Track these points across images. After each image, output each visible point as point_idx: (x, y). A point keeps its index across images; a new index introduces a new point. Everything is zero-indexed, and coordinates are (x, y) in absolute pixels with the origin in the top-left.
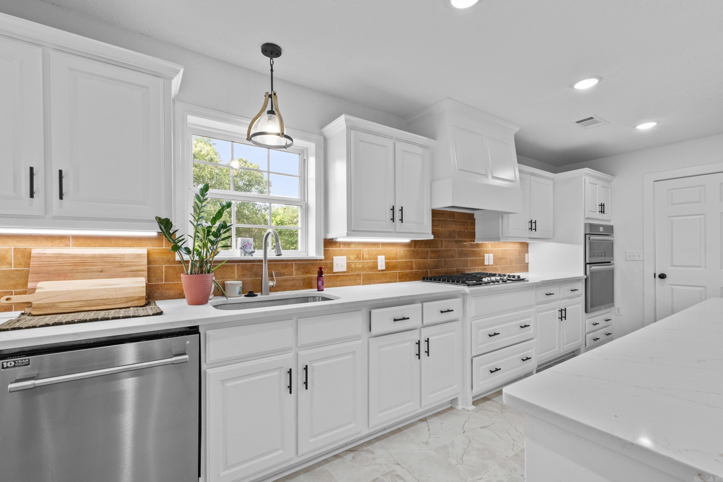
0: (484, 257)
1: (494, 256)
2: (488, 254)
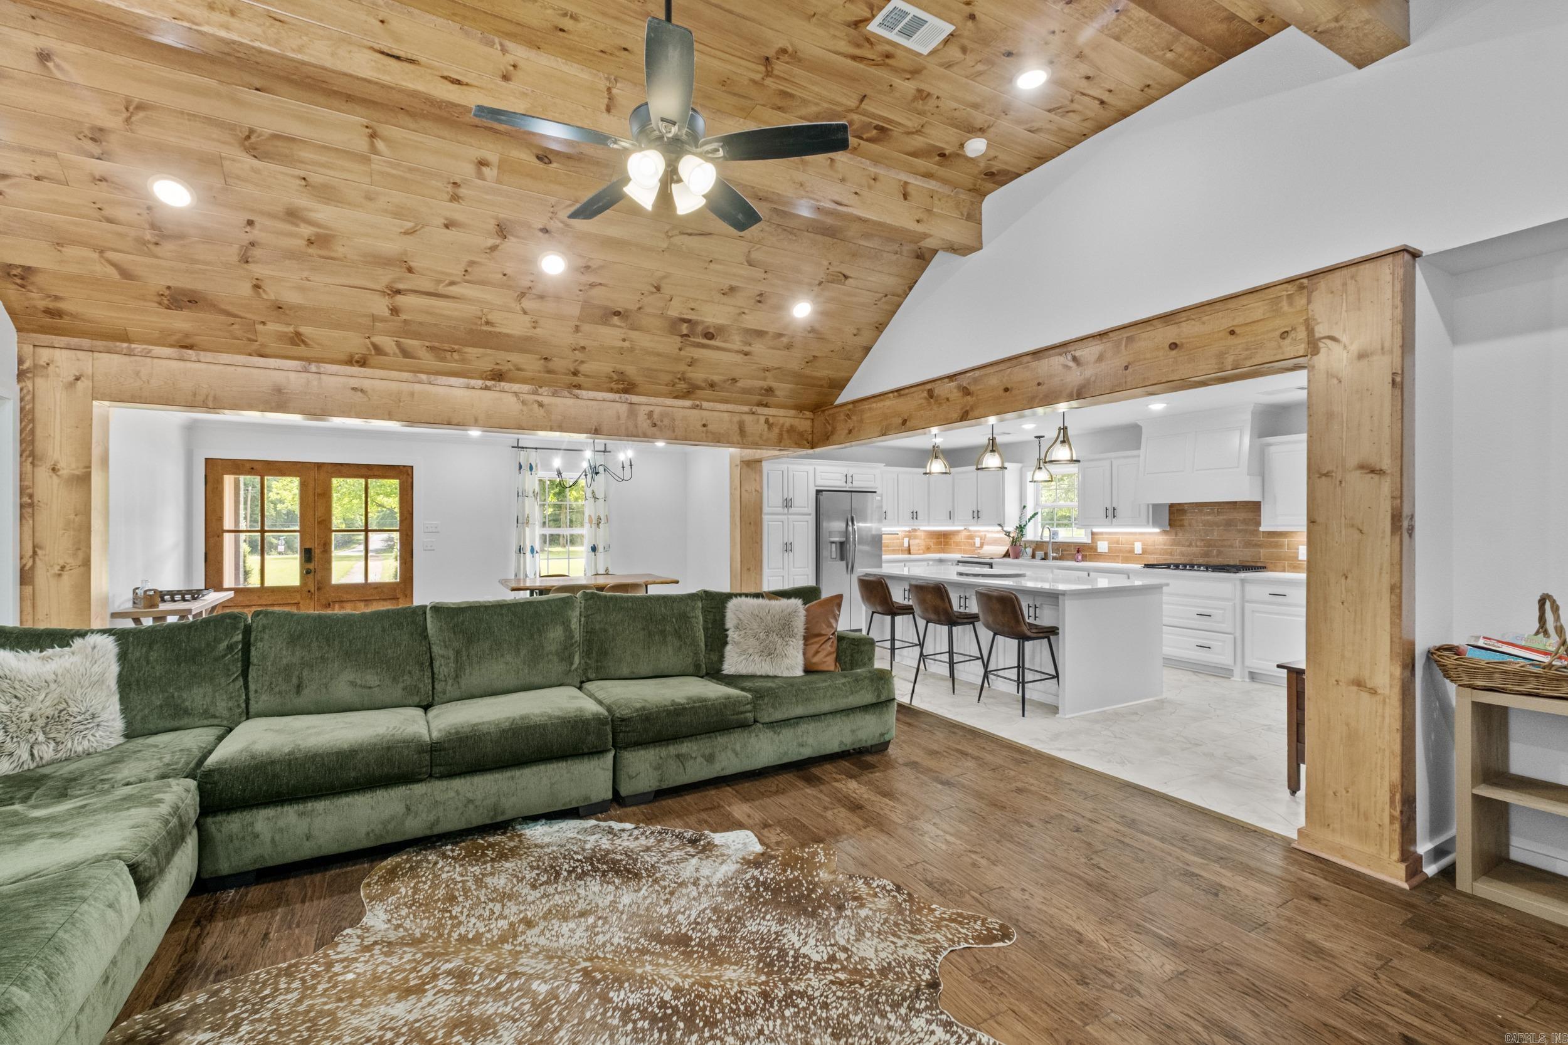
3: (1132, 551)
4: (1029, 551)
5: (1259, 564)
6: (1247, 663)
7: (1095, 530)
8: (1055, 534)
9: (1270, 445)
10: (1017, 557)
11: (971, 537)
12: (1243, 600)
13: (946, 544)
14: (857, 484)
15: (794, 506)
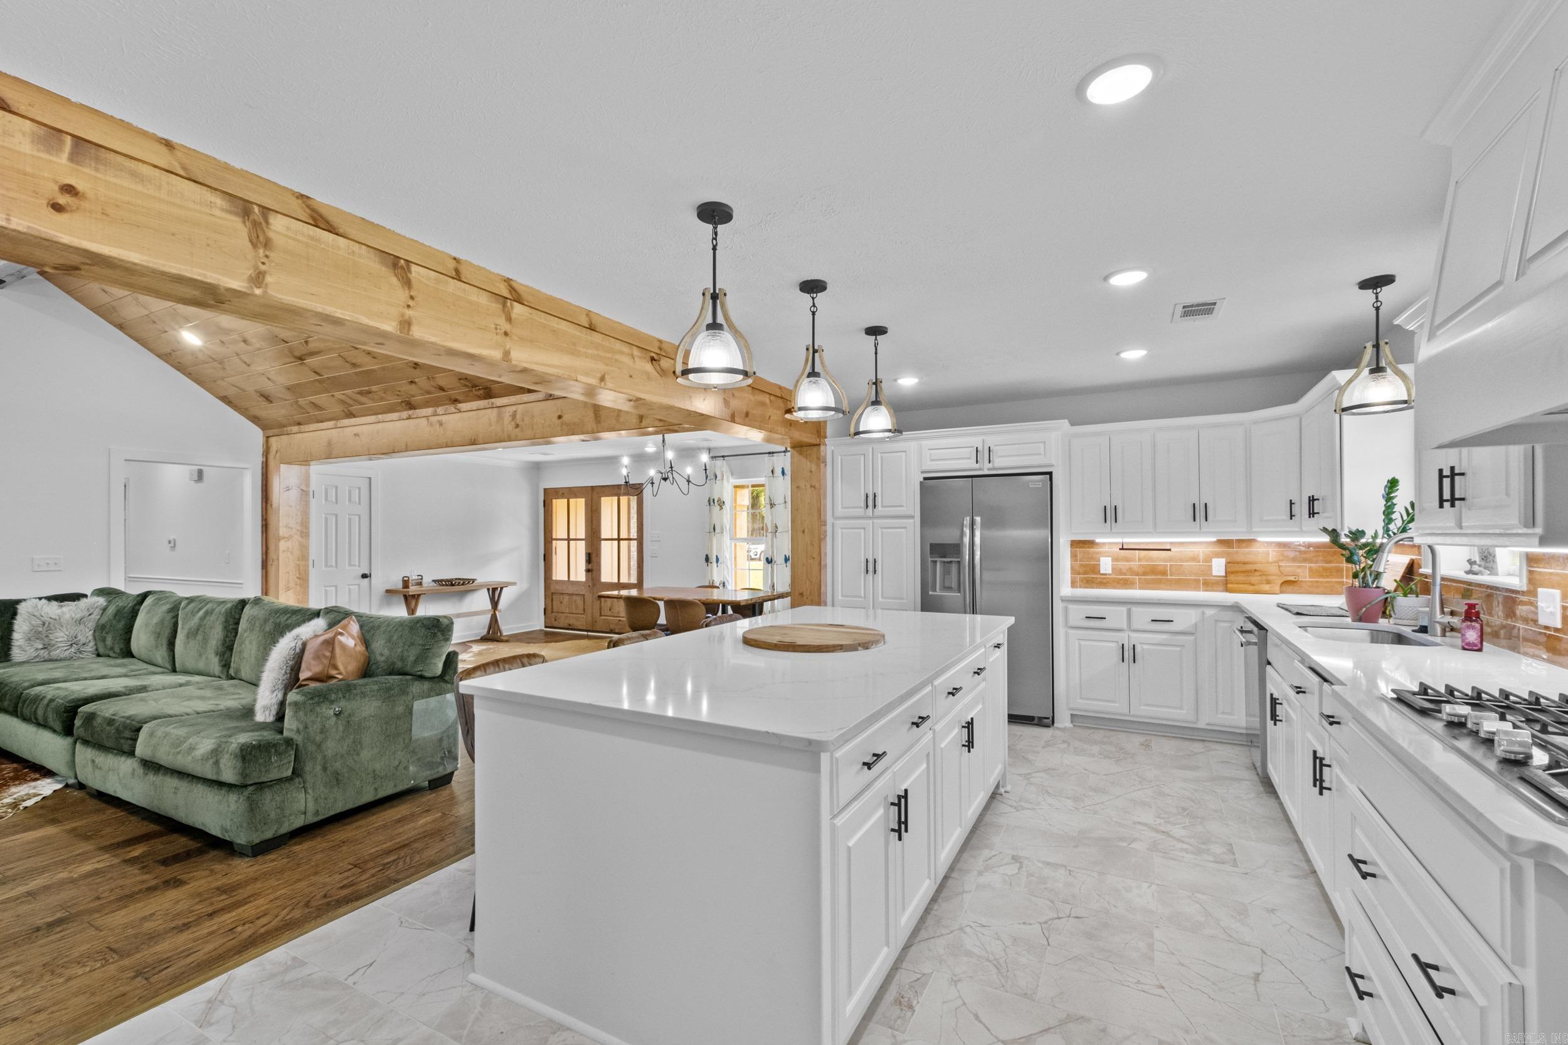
14: (1003, 462)
15: (883, 506)
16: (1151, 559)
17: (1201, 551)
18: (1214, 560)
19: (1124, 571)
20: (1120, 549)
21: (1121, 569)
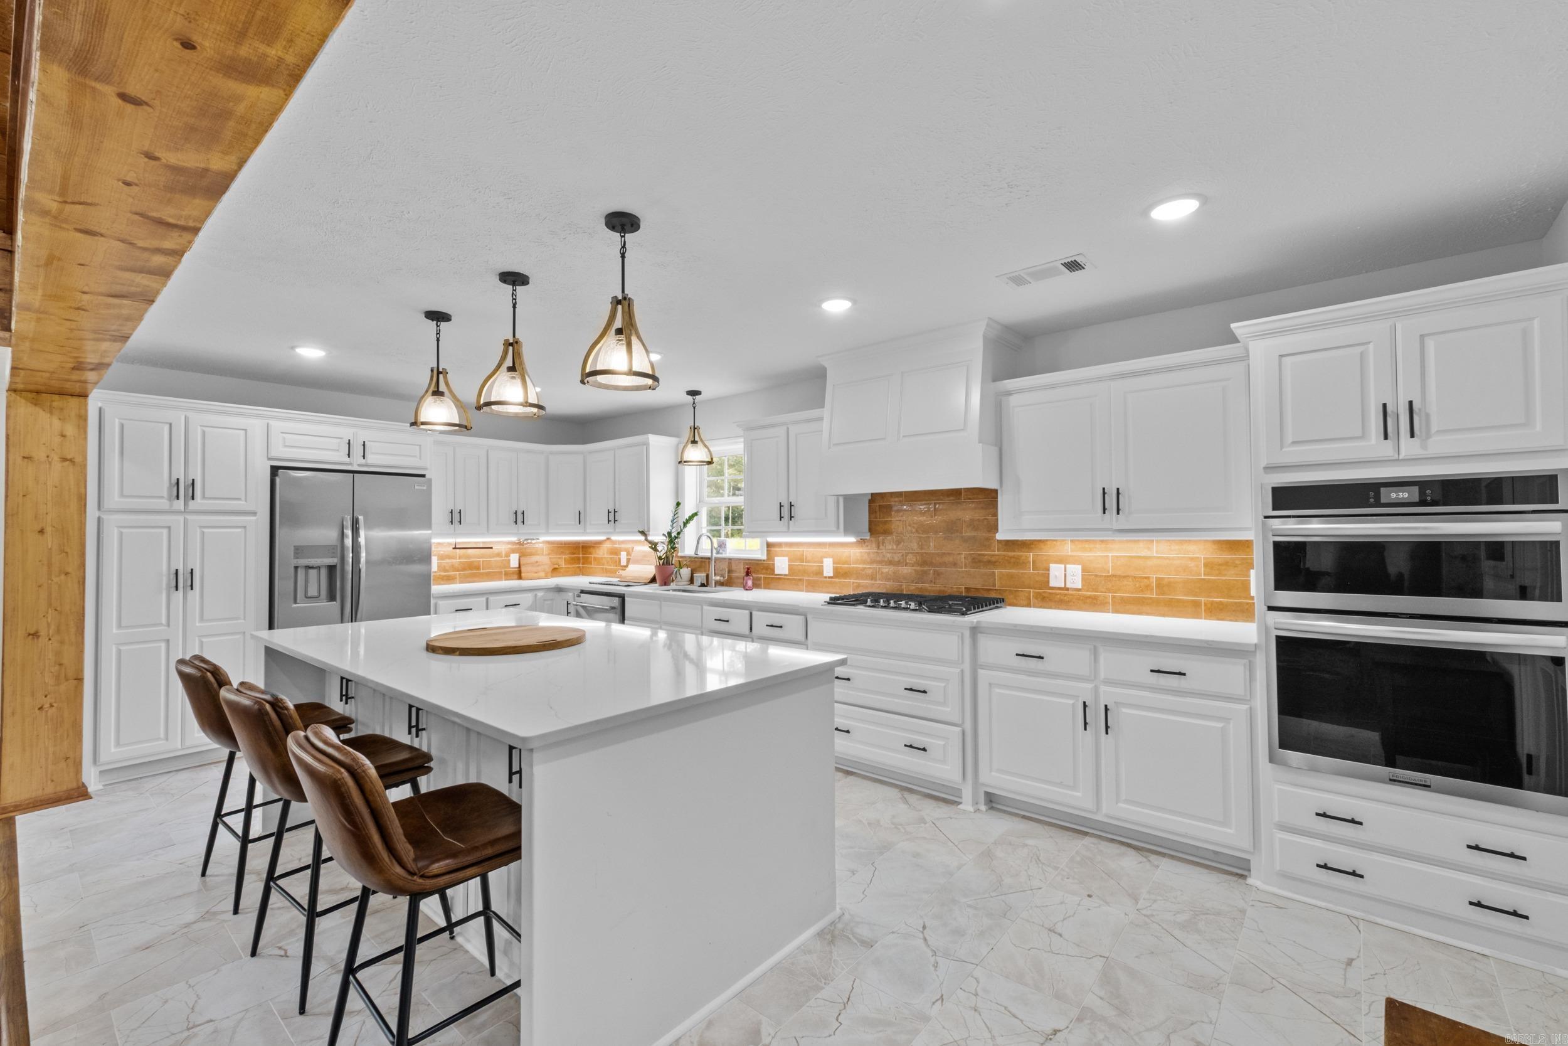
0: (1049, 570)
1: (1083, 570)
2: (1063, 566)
3: (820, 572)
4: (685, 572)
5: (993, 595)
6: (983, 778)
7: (771, 540)
8: (722, 545)
9: (1009, 393)
10: (665, 583)
11: (615, 552)
12: (975, 666)
13: (586, 561)
14: (377, 459)
15: (204, 497)
16: (468, 557)
17: (503, 549)
18: (512, 555)
19: (447, 568)
20: (454, 548)
21: (444, 566)
